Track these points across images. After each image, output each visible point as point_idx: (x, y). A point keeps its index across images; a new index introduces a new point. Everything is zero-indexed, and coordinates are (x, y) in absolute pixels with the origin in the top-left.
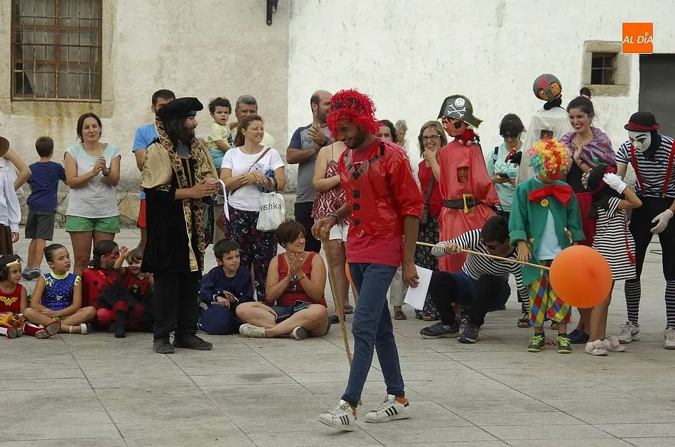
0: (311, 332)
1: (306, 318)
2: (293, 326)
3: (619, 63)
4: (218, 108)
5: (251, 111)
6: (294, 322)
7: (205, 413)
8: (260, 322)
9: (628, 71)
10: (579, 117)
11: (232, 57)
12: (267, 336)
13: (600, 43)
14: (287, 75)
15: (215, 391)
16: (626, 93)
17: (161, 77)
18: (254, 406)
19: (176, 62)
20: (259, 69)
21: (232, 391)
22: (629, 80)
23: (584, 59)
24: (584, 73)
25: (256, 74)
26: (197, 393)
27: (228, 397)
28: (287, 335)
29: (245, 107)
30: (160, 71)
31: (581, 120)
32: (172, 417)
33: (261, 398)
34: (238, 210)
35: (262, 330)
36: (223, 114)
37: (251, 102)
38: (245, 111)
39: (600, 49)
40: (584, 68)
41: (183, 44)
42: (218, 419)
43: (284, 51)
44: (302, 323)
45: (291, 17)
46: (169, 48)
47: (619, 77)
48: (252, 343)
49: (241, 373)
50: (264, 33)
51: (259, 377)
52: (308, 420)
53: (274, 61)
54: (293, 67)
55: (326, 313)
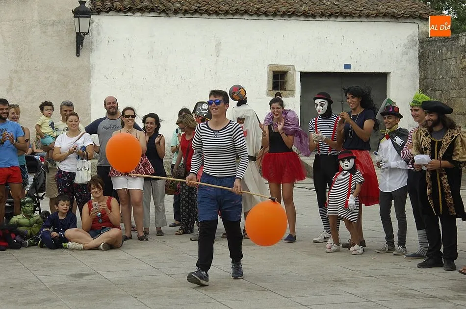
0: (111, 246)
1: (109, 237)
2: (101, 242)
3: (289, 77)
4: (46, 107)
5: (70, 111)
7: (49, 300)
8: (79, 240)
9: (294, 82)
10: (278, 108)
11: (55, 77)
12: (84, 249)
13: (277, 66)
14: (89, 86)
15: (54, 286)
16: (293, 96)
17: (11, 89)
18: (80, 294)
19: (20, 80)
20: (72, 83)
21: (64, 285)
22: (294, 87)
23: (268, 75)
24: (268, 83)
25: (71, 86)
26: (42, 287)
27: (62, 289)
28: (97, 248)
29: (66, 108)
30: (10, 86)
31: (278, 110)
32: (27, 304)
33: (83, 289)
34: (64, 172)
35: (81, 246)
36: (49, 111)
37: (70, 105)
38: (66, 111)
39: (277, 72)
40: (268, 81)
41: (24, 69)
42: (57, 303)
43: (87, 73)
44: (106, 240)
45: (91, 51)
46: (16, 72)
47: (289, 86)
48: (75, 254)
49: (70, 273)
50: (75, 62)
51: (81, 276)
52: (114, 302)
53: (82, 78)
54: (93, 82)
55: (121, 234)
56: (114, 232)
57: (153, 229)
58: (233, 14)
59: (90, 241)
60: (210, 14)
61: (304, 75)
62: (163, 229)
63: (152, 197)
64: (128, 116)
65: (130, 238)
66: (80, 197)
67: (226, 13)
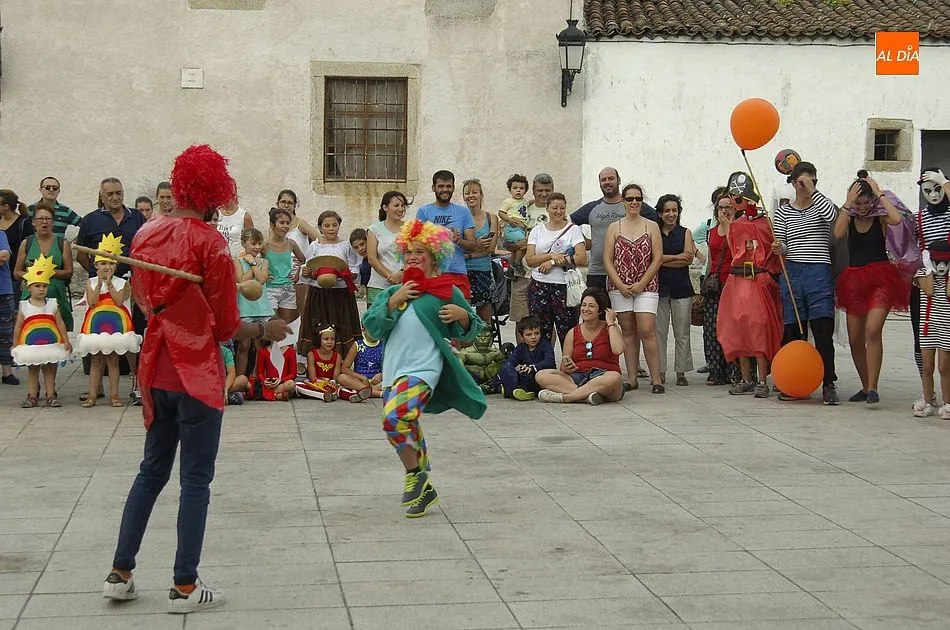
0: (605, 398)
1: (601, 384)
2: (589, 392)
3: (902, 140)
4: (514, 184)
5: (547, 191)
6: (591, 388)
7: (508, 473)
8: (557, 388)
9: (911, 148)
11: (529, 138)
12: (564, 402)
13: (883, 120)
14: (580, 153)
15: (517, 453)
16: (908, 169)
17: (463, 157)
18: (554, 467)
19: (476, 143)
20: (554, 149)
21: (533, 453)
22: (911, 155)
23: (868, 136)
24: (868, 150)
25: (552, 153)
26: (500, 454)
27: (529, 458)
28: (583, 401)
29: (541, 186)
30: (461, 153)
32: (477, 476)
33: (561, 459)
34: (538, 282)
35: (560, 396)
36: (520, 190)
37: (548, 181)
38: (541, 191)
39: (883, 126)
40: (868, 144)
41: (482, 126)
42: (521, 478)
43: (578, 132)
44: (597, 389)
45: (585, 99)
46: (470, 131)
47: (901, 153)
48: (549, 408)
49: (541, 436)
50: (559, 115)
51: (558, 440)
52: (606, 480)
53: (568, 140)
54: (586, 147)
55: (621, 379)
56: (609, 377)
57: (671, 374)
58: (812, 38)
59: (573, 390)
60: (774, 38)
61: (927, 135)
62: (686, 375)
63: (671, 326)
64: (631, 199)
65: (636, 387)
66: (562, 321)
67: (801, 36)
